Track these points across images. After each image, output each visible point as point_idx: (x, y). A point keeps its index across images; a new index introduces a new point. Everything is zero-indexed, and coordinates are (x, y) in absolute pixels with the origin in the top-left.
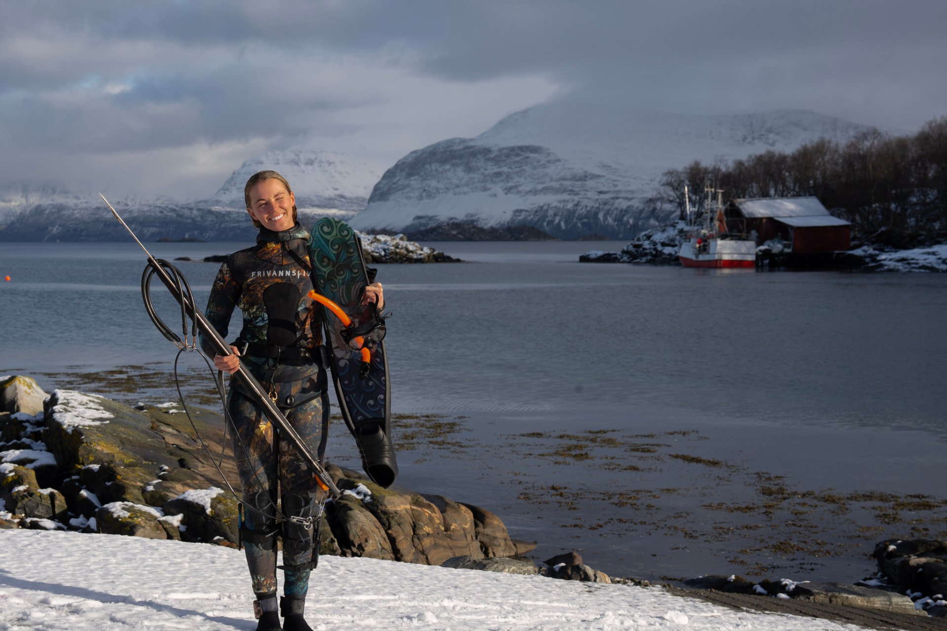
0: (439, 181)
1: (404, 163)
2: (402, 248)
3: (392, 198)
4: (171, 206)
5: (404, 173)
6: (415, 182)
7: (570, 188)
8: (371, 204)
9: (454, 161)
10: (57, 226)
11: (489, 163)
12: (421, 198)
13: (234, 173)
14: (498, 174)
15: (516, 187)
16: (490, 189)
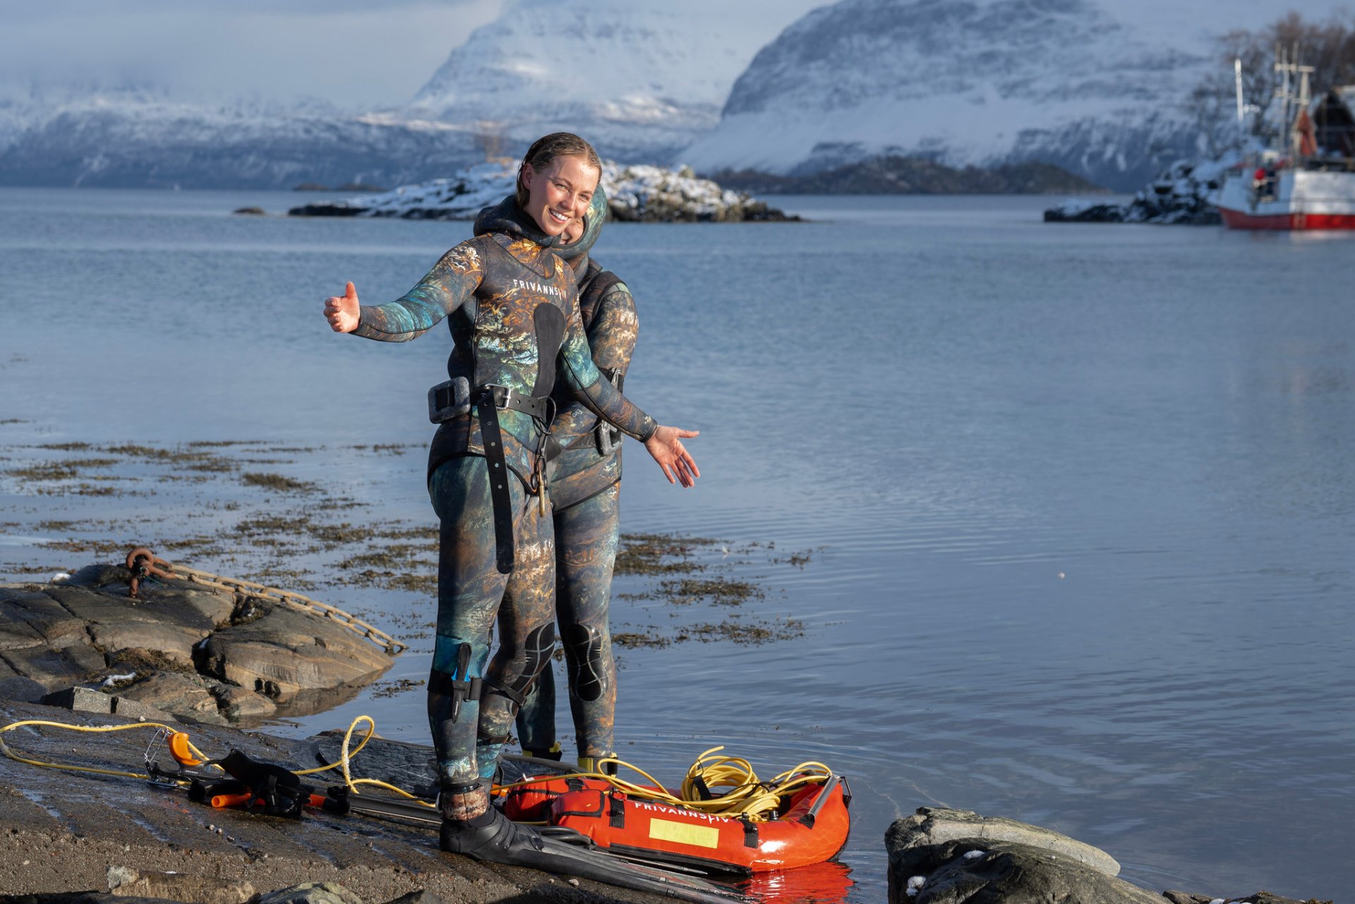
0: (866, 71)
1: (795, 34)
2: (674, 192)
3: (770, 105)
4: (328, 119)
5: (795, 56)
6: (817, 73)
7: (1138, 85)
8: (729, 118)
9: (898, 29)
10: (100, 157)
11: (971, 34)
12: (828, 106)
13: (454, 53)
14: (988, 57)
15: (1026, 83)
16: (971, 87)
